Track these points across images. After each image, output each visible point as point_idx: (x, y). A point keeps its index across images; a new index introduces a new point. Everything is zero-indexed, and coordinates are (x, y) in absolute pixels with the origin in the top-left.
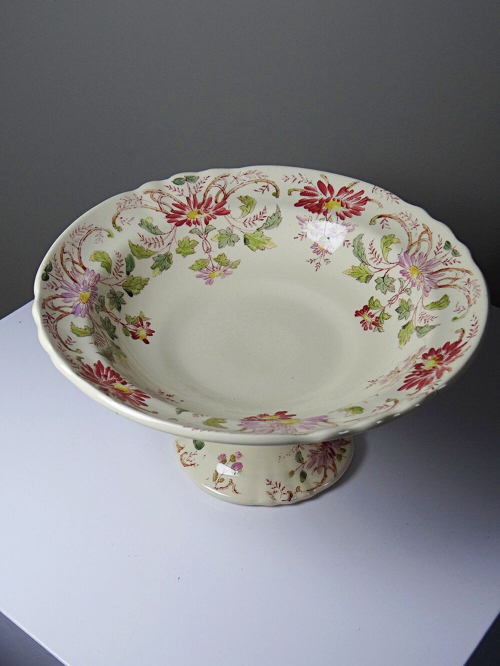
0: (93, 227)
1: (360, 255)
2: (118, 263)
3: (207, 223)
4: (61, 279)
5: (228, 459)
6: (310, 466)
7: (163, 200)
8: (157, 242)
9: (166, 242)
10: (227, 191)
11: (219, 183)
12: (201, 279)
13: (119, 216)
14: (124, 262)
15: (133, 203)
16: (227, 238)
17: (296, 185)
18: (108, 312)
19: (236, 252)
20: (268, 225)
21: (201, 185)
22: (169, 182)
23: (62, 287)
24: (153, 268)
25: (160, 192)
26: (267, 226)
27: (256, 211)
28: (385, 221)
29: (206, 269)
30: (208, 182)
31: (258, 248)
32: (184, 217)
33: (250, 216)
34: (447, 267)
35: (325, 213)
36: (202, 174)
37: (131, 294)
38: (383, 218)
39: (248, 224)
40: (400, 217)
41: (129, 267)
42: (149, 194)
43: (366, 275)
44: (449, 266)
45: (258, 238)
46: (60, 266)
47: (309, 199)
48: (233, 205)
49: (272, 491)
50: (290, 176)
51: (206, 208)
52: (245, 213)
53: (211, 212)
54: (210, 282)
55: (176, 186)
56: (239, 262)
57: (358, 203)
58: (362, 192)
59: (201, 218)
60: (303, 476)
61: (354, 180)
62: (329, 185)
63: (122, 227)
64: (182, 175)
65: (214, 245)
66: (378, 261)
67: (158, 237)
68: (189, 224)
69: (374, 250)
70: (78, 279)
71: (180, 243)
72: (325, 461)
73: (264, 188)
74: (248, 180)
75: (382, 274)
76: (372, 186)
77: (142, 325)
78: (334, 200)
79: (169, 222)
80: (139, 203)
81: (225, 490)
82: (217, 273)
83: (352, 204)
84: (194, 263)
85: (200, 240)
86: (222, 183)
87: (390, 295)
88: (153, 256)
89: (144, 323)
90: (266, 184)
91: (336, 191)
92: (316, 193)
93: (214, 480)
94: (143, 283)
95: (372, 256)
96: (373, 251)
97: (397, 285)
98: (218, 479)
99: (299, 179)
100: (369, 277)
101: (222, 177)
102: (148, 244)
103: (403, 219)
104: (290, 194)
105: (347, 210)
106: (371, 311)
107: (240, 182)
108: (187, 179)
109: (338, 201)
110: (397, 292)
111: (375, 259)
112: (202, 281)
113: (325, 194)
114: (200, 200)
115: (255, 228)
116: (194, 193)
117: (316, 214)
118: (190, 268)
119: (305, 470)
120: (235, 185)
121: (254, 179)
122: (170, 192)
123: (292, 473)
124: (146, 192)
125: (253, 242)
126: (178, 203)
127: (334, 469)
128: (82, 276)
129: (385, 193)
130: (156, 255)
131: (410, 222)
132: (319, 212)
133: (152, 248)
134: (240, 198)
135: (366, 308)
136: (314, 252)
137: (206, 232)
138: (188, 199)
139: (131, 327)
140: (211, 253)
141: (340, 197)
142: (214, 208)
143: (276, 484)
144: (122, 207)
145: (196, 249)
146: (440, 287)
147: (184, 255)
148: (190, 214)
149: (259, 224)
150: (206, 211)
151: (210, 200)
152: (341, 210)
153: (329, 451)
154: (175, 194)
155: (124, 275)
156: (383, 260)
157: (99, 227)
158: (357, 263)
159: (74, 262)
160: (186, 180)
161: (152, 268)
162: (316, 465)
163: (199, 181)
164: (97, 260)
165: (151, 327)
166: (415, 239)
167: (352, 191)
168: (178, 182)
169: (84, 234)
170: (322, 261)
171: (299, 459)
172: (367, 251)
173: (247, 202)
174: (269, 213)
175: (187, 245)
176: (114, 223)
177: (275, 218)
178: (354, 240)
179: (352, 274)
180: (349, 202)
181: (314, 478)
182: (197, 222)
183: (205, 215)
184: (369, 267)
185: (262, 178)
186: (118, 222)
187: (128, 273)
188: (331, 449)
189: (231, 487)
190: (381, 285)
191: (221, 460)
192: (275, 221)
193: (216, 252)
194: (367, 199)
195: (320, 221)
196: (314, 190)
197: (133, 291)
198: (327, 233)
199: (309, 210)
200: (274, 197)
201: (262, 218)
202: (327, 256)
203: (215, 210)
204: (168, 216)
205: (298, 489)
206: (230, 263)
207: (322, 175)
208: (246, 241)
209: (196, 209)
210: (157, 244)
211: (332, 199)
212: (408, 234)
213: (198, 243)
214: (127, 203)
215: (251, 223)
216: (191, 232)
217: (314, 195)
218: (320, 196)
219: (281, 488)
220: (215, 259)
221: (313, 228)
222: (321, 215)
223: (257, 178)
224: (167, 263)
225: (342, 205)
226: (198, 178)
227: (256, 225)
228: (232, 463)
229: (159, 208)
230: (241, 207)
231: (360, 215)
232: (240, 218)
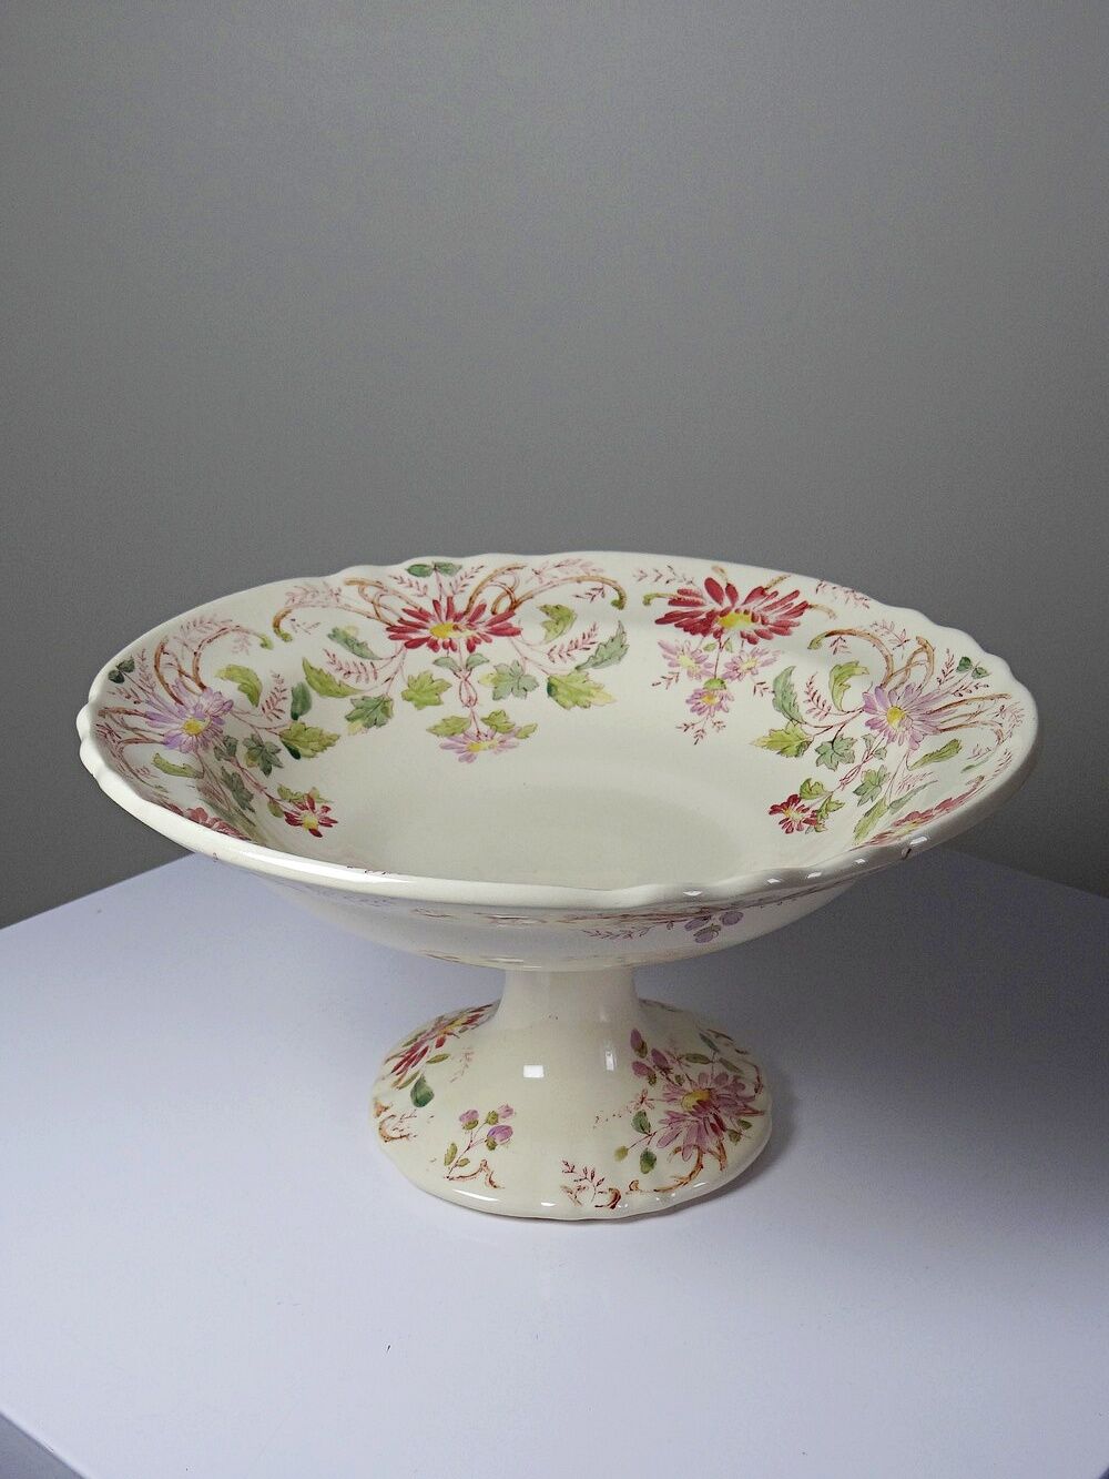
0: (233, 625)
1: (786, 705)
2: (275, 691)
3: (471, 648)
4: (150, 691)
5: (482, 1118)
6: (664, 1142)
7: (383, 600)
8: (362, 670)
9: (383, 675)
10: (518, 594)
11: (503, 579)
12: (451, 752)
13: (290, 616)
14: (288, 694)
15: (320, 597)
16: (513, 681)
17: (661, 587)
18: (242, 769)
19: (530, 708)
20: (599, 660)
21: (466, 581)
22: (400, 569)
23: (148, 702)
24: (350, 719)
25: (378, 585)
26: (597, 662)
27: (575, 632)
28: (840, 642)
29: (462, 735)
30: (481, 576)
31: (576, 703)
32: (424, 634)
33: (563, 641)
34: (962, 699)
35: (717, 635)
36: (468, 563)
37: (296, 755)
38: (836, 637)
39: (556, 656)
40: (871, 631)
41: (299, 706)
42: (355, 588)
43: (797, 744)
44: (966, 696)
45: (577, 685)
46: (152, 670)
47: (687, 611)
48: (528, 619)
49: (574, 1186)
50: (649, 571)
51: (472, 620)
52: (550, 636)
53: (482, 629)
54: (469, 758)
55: (414, 579)
56: (533, 728)
57: (785, 614)
58: (796, 594)
59: (460, 639)
60: (648, 1160)
61: (781, 574)
62: (729, 585)
63: (293, 634)
64: (428, 561)
65: (485, 693)
66: (824, 713)
67: (367, 662)
68: (434, 646)
69: (815, 694)
70: (185, 700)
71: (411, 682)
72: (700, 1137)
73: (594, 593)
74: (562, 576)
75: (830, 735)
76: (814, 582)
77: (313, 808)
78: (737, 611)
79: (391, 638)
80: (333, 600)
81: (469, 1182)
82: (485, 744)
83: (773, 617)
84: (438, 722)
85: (455, 681)
86: (508, 580)
87: (844, 769)
88: (353, 697)
89: (318, 806)
90: (599, 585)
91: (743, 595)
92: (701, 600)
93: (448, 1162)
94: (326, 742)
95: (812, 705)
96: (813, 696)
97: (859, 749)
98: (455, 1161)
99: (668, 575)
100: (805, 745)
101: (509, 569)
102: (343, 672)
103: (878, 635)
104: (647, 602)
105: (762, 627)
106: (805, 803)
107: (546, 580)
108: (437, 567)
109: (746, 612)
110: (858, 761)
111: (818, 711)
112: (452, 755)
113: (719, 601)
114: (460, 605)
115: (571, 665)
116: (450, 594)
117: (699, 636)
118: (430, 730)
119: (654, 1150)
120: (534, 584)
121: (574, 575)
122: (401, 588)
123: (623, 1152)
124: (350, 583)
125: (566, 692)
126: (413, 609)
127: (721, 1154)
128: (195, 696)
129: (841, 592)
130: (359, 696)
131: (891, 636)
132: (705, 633)
133: (351, 681)
134: (545, 609)
135: (794, 799)
136: (693, 710)
137: (469, 667)
138: (436, 603)
139: (289, 807)
140: (476, 708)
141: (751, 606)
142: (487, 621)
143: (585, 1172)
144: (297, 601)
145: (444, 696)
146: (944, 730)
147: (420, 705)
148: (436, 629)
149: (581, 657)
150: (471, 624)
151: (482, 608)
152: (750, 628)
153: (713, 1121)
155: (287, 717)
156: (834, 710)
157: (244, 625)
158: (781, 722)
159: (181, 672)
160: (435, 569)
161: (348, 719)
162: (679, 1142)
163: (461, 573)
164: (232, 679)
165: (330, 815)
166: (899, 664)
167: (776, 593)
168: (419, 571)
169: (210, 634)
170: (708, 727)
171: (642, 1125)
172: (802, 697)
173: (558, 617)
174: (603, 635)
175: (427, 686)
176: (276, 626)
177: (615, 647)
178: (776, 680)
179: (770, 745)
180: (768, 614)
181: (671, 1167)
182: (450, 645)
183: (469, 633)
184: (804, 726)
185: (592, 574)
186: (285, 626)
187: (295, 717)
188: (716, 1117)
189: (482, 1176)
190: (828, 756)
191: (466, 1121)
192: (615, 649)
193: (486, 706)
194: (805, 606)
195: (706, 649)
196: (697, 596)
197: (301, 750)
198: (721, 672)
199: (685, 631)
200: (615, 609)
201: (588, 646)
202: (719, 715)
203: (489, 625)
204: (391, 628)
205: (634, 1186)
206: (516, 729)
207: (714, 568)
208: (551, 689)
209: (451, 621)
210: (363, 676)
211: (733, 610)
212: (886, 657)
213: (449, 686)
214: (309, 596)
215: (564, 655)
216: (436, 662)
217: (697, 604)
218: (710, 605)
219: (596, 1180)
220: (483, 720)
221: (692, 663)
222: (710, 639)
223: (582, 573)
224: (381, 715)
225: (754, 619)
226: (460, 567)
227: (574, 659)
228: (489, 1127)
229: (373, 613)
230: (544, 624)
231: (789, 634)
232: (541, 643)
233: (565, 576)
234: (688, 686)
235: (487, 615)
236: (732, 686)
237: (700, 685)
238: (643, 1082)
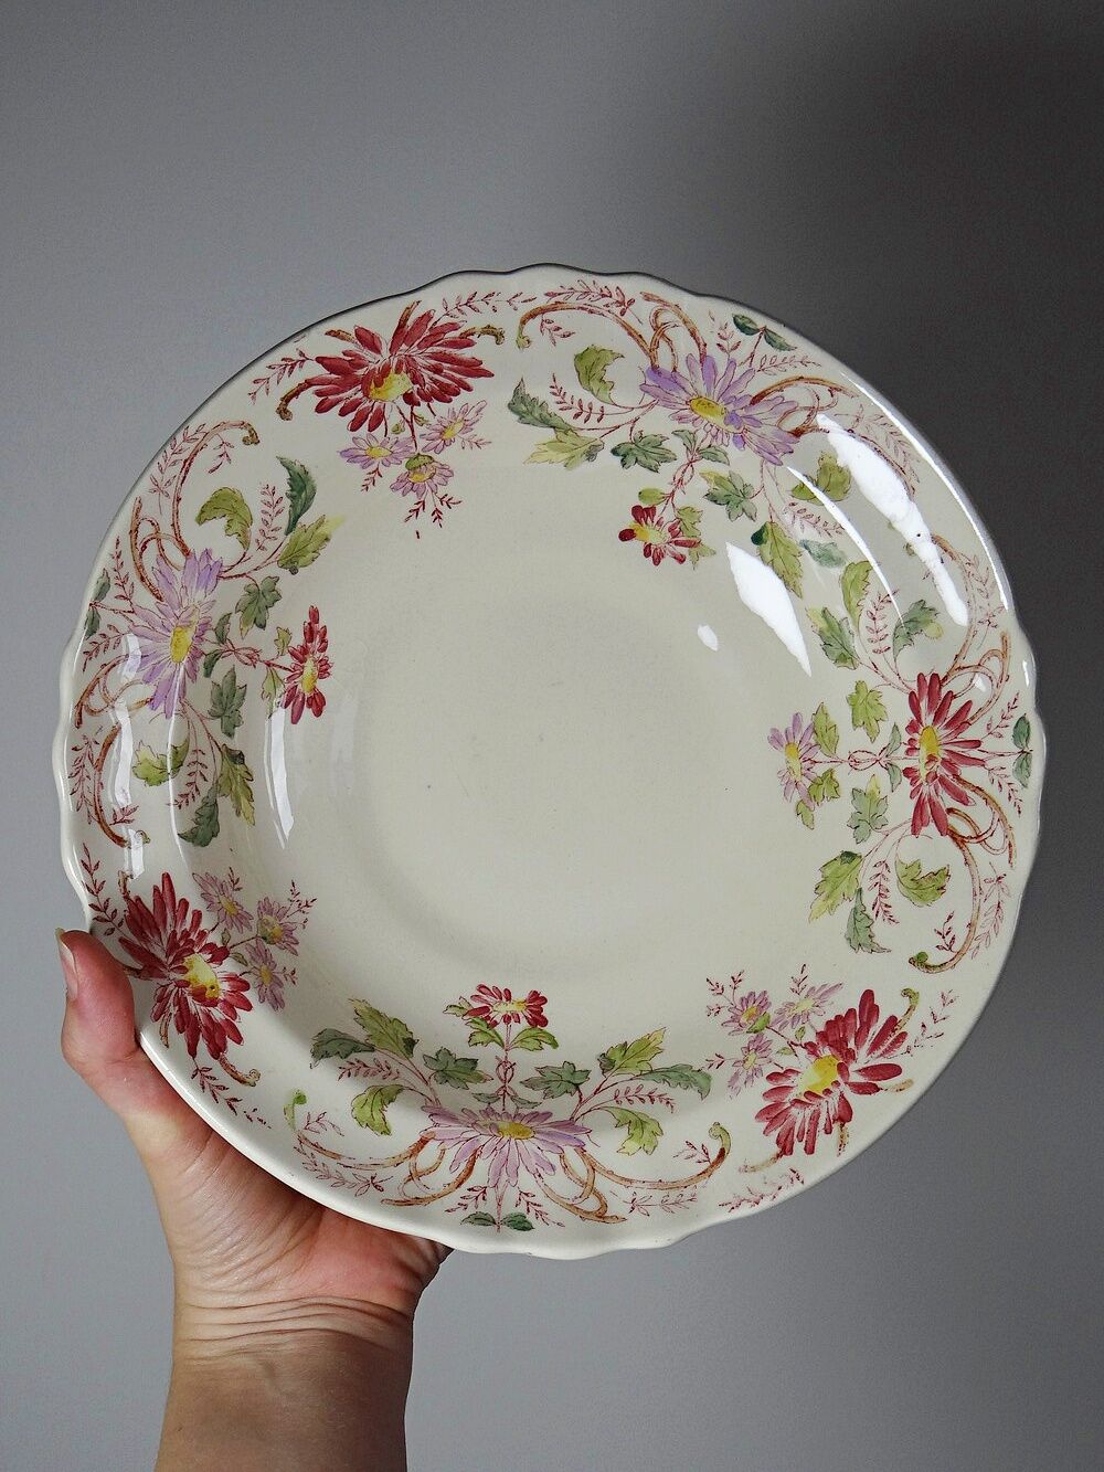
0: (915, 484)
1: (670, 1074)
2: (820, 521)
3: (908, 772)
4: (754, 365)
8: (879, 636)
9: (878, 659)
10: (973, 847)
11: (999, 833)
12: (789, 724)
13: (947, 557)
14: (826, 539)
15: (981, 600)
16: (868, 817)
17: (921, 1014)
18: (690, 465)
19: (834, 823)
20: (858, 917)
21: (1006, 788)
22: (1027, 706)
23: (732, 363)
24: (825, 614)
25: (1004, 677)
26: (858, 914)
27: (896, 897)
28: (702, 1157)
29: (813, 742)
30: (1009, 810)
31: (825, 879)
32: (928, 719)
33: (892, 884)
35: (811, 1048)
36: (1030, 798)
37: (756, 539)
38: (713, 1158)
39: (877, 870)
40: (687, 1191)
41: (819, 551)
42: (998, 646)
43: (618, 1063)
45: (843, 887)
46: (793, 372)
47: (871, 1032)
48: (933, 850)
50: (948, 1010)
51: (942, 780)
52: (902, 869)
53: (927, 789)
54: (776, 740)
55: (1012, 723)
56: (809, 824)
57: (792, 1129)
58: (810, 1150)
59: (918, 761)
61: (850, 1155)
62: (878, 1090)
63: (919, 558)
65: (861, 780)
66: (621, 1096)
67: (888, 642)
68: (912, 728)
69: (652, 1101)
70: (760, 411)
71: (876, 695)
73: (948, 938)
74: (985, 907)
75: (587, 1088)
76: (811, 1177)
77: (676, 543)
78: (836, 1083)
79: (921, 678)
80: (981, 616)
82: (796, 764)
83: (800, 1116)
84: (833, 718)
85: (876, 748)
86: (997, 841)
87: (524, 1074)
88: (849, 620)
89: (682, 551)
90: (956, 947)
91: (853, 1098)
92: (878, 1053)
94: (789, 580)
95: (644, 1092)
96: (650, 1098)
97: (530, 1095)
99: (932, 1029)
100: (607, 1066)
101: (1010, 845)
102: (873, 611)
103: (674, 1193)
104: (906, 993)
105: (792, 1096)
106: (521, 1026)
107: (986, 887)
108: (1026, 755)
109: (827, 1092)
110: (513, 1084)
111: (630, 1094)
112: (784, 724)
113: (864, 1071)
114: (968, 772)
115: (865, 884)
116: (990, 764)
117: (821, 1028)
118: (822, 706)
120: (984, 872)
121: (980, 923)
122: (1002, 705)
124: (1005, 640)
125: (839, 873)
126: (969, 716)
128: (774, 421)
130: (851, 627)
131: (654, 1200)
132: (822, 1035)
133: (865, 620)
134: (945, 873)
135: (538, 1020)
136: (752, 994)
137: (889, 767)
138: (976, 744)
139: (666, 514)
140: (846, 766)
141: (834, 1100)
142: (935, 799)
144: (969, 568)
145: (861, 731)
146: (423, 1141)
147: (852, 701)
148: (935, 737)
149: (869, 898)
150: (936, 778)
151: (964, 800)
152: (799, 1086)
154: (995, 714)
155: (799, 534)
156: (611, 1104)
158: (659, 1062)
160: (1023, 752)
161: (823, 611)
163: (1017, 785)
165: (669, 561)
166: (603, 1185)
167: (828, 1131)
168: (1021, 731)
169: (890, 452)
170: (721, 1000)
172: (662, 1088)
173: (927, 885)
174: (880, 928)
175: (872, 713)
177: (863, 938)
178: (708, 1078)
179: (645, 1042)
180: (808, 1112)
182: (912, 749)
183: (923, 773)
184: (629, 1077)
185: (975, 944)
187: (805, 544)
190: (565, 1075)
192: (861, 937)
193: (847, 779)
194: (785, 1150)
195: (802, 1029)
196: (886, 1051)
197: (766, 548)
198: (768, 1034)
199: (838, 1017)
200: (914, 954)
201: (876, 908)
202: (726, 1015)
203: (930, 800)
204: (938, 680)
206: (812, 804)
207: (910, 1083)
208: (849, 856)
209: (942, 754)
210: (874, 636)
211: (841, 1081)
212: (631, 1181)
213: (873, 740)
214: (980, 586)
215: (877, 880)
216: (896, 727)
217: (875, 1046)
218: (864, 1058)
220: (831, 771)
221: (799, 1011)
222: (810, 1037)
223: (979, 931)
224: (837, 653)
225: (809, 1093)
227: (870, 889)
230: (917, 865)
231: (759, 1116)
232: (897, 856)
233: (982, 912)
234: (779, 997)
236: (744, 1039)
237: (772, 1011)
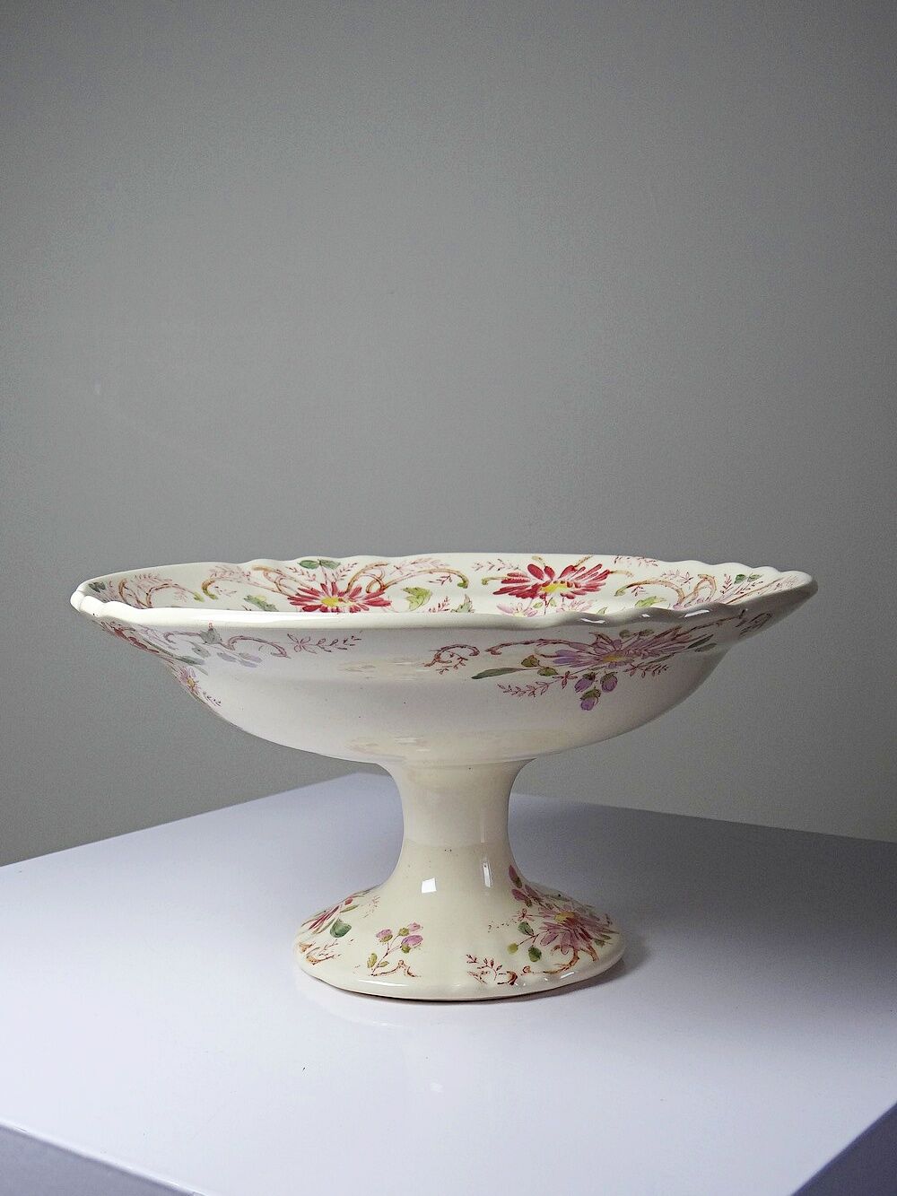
0: (173, 583)
5: (395, 934)
6: (546, 942)
7: (282, 582)
10: (385, 581)
11: (373, 572)
13: (214, 584)
15: (235, 576)
17: (494, 573)
21: (344, 573)
22: (295, 563)
25: (278, 572)
27: (432, 603)
28: (639, 589)
30: (356, 570)
32: (316, 603)
33: (424, 609)
34: (742, 595)
35: (543, 597)
36: (345, 562)
38: (635, 587)
40: (662, 579)
42: (261, 572)
44: (745, 592)
46: (118, 595)
47: (517, 585)
48: (395, 596)
49: (477, 971)
50: (482, 563)
51: (352, 596)
52: (414, 605)
53: (361, 602)
55: (305, 570)
57: (594, 579)
58: (599, 566)
59: (345, 606)
60: (535, 954)
61: (586, 555)
62: (546, 567)
63: (218, 596)
64: (315, 559)
68: (325, 610)
72: (572, 941)
73: (444, 579)
74: (417, 569)
76: (612, 557)
78: (555, 582)
79: (291, 604)
80: (245, 578)
81: (390, 976)
83: (583, 583)
86: (377, 572)
90: (447, 574)
91: (558, 572)
92: (526, 579)
93: (370, 966)
98: (376, 964)
99: (499, 565)
101: (377, 566)
103: (667, 580)
104: (485, 582)
105: (577, 589)
107: (406, 573)
108: (322, 563)
109: (562, 582)
113: (540, 578)
114: (342, 587)
116: (333, 580)
117: (529, 599)
119: (538, 945)
120: (397, 575)
121: (427, 569)
122: (295, 575)
123: (514, 948)
124: (257, 569)
126: (307, 588)
127: (592, 951)
129: (634, 560)
131: (678, 578)
132: (533, 597)
134: (407, 590)
138: (323, 585)
141: (565, 578)
142: (364, 598)
143: (486, 962)
144: (218, 576)
148: (325, 600)
150: (352, 598)
151: (359, 589)
152: (567, 591)
153: (581, 932)
157: (181, 585)
159: (139, 602)
160: (320, 564)
162: (557, 942)
163: (340, 567)
166: (688, 591)
167: (584, 568)
168: (309, 565)
169: (158, 584)
171: (525, 929)
173: (418, 594)
174: (454, 604)
176: (205, 589)
180: (579, 581)
181: (554, 958)
182: (337, 610)
183: (351, 604)
185: (441, 567)
186: (211, 589)
188: (583, 930)
189: (401, 971)
191: (382, 937)
194: (607, 573)
195: (535, 607)
196: (523, 576)
199: (517, 597)
200: (461, 588)
203: (366, 599)
204: (291, 598)
205: (526, 970)
207: (533, 558)
209: (336, 596)
211: (552, 582)
212: (677, 591)
214: (227, 574)
217: (524, 581)
218: (533, 581)
219: (495, 967)
222: (537, 600)
223: (432, 567)
225: (569, 585)
226: (339, 564)
228: (402, 938)
229: (276, 589)
230: (408, 598)
231: (598, 591)
232: (406, 611)
233: (420, 569)
235: (363, 593)
238: (522, 905)
